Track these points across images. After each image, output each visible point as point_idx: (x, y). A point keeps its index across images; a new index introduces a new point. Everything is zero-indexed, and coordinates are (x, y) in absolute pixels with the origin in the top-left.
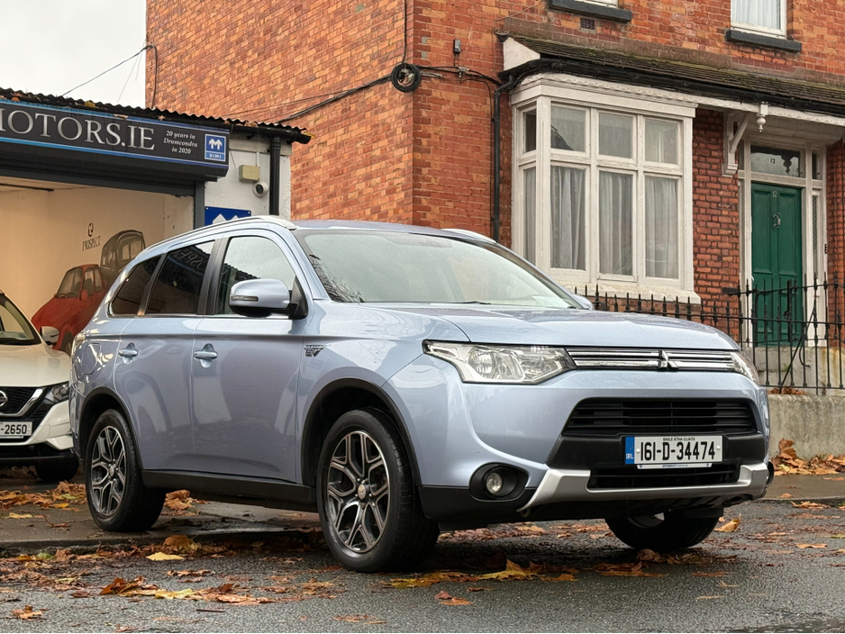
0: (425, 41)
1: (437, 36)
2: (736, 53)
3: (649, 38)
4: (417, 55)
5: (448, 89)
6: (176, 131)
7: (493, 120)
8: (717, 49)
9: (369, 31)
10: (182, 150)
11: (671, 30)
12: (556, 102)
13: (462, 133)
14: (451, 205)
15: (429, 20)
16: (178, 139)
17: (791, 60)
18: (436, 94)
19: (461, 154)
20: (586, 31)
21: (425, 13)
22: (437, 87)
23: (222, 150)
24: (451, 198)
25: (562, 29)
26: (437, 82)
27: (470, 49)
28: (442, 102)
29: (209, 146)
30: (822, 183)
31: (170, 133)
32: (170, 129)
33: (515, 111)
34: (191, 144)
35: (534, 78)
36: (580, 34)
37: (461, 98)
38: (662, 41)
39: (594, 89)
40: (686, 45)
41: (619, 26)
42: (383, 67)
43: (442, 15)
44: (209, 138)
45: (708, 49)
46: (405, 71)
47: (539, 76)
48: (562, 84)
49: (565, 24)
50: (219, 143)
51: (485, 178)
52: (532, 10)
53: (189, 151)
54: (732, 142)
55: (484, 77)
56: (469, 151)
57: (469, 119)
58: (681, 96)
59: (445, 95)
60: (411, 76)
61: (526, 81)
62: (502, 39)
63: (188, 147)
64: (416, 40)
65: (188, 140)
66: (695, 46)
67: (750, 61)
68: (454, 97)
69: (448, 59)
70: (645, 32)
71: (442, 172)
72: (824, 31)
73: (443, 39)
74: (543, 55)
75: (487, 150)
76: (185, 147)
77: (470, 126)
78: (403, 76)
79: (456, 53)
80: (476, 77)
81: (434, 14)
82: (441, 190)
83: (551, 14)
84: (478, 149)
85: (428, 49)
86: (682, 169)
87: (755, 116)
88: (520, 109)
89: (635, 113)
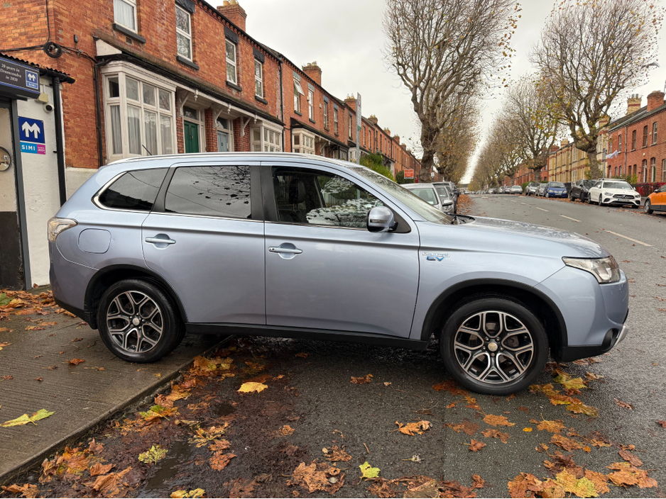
0: (60, 32)
1: (66, 31)
2: (179, 66)
3: (151, 53)
4: (57, 39)
5: (74, 60)
6: (7, 65)
7: (94, 79)
8: (173, 63)
9: (16, 19)
10: (13, 79)
11: (158, 51)
12: (128, 76)
13: (81, 84)
14: (78, 119)
15: (62, 21)
16: (9, 70)
17: (196, 73)
18: (67, 61)
19: (81, 94)
20: (128, 44)
21: (59, 17)
22: (68, 58)
23: (35, 82)
24: (79, 116)
25: (119, 40)
26: (68, 55)
27: (82, 41)
28: (72, 66)
29: (28, 78)
30: (203, 123)
31: (4, 66)
32: (4, 63)
33: (103, 76)
34: (17, 75)
35: (118, 62)
36: (126, 44)
37: (79, 66)
38: (156, 55)
39: (141, 73)
40: (164, 59)
41: (140, 44)
42: (30, 41)
43: (68, 20)
44: (28, 73)
45: (171, 62)
46: (53, 46)
47: (121, 62)
48: (130, 68)
49: (120, 38)
50: (34, 77)
51: (93, 108)
52: (107, 28)
53: (16, 80)
54: (181, 104)
55: (89, 57)
56: (85, 93)
57: (83, 77)
58: (172, 82)
59: (72, 63)
60: (56, 49)
61: (112, 63)
62: (96, 39)
63: (16, 77)
64: (56, 31)
65: (16, 72)
66: (166, 60)
67: (184, 70)
68: (76, 64)
69: (72, 44)
70: (150, 50)
71: (73, 102)
72: (204, 63)
73: (69, 33)
74: (123, 52)
75: (92, 93)
76: (14, 76)
77: (84, 81)
78: (51, 49)
79: (76, 42)
80: (85, 56)
81: (63, 19)
82: (73, 111)
83: (114, 32)
84: (88, 92)
85: (62, 37)
86: (172, 113)
87: (194, 94)
88: (106, 76)
89: (156, 86)
